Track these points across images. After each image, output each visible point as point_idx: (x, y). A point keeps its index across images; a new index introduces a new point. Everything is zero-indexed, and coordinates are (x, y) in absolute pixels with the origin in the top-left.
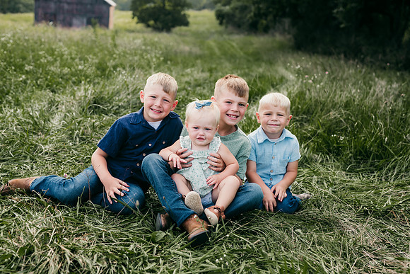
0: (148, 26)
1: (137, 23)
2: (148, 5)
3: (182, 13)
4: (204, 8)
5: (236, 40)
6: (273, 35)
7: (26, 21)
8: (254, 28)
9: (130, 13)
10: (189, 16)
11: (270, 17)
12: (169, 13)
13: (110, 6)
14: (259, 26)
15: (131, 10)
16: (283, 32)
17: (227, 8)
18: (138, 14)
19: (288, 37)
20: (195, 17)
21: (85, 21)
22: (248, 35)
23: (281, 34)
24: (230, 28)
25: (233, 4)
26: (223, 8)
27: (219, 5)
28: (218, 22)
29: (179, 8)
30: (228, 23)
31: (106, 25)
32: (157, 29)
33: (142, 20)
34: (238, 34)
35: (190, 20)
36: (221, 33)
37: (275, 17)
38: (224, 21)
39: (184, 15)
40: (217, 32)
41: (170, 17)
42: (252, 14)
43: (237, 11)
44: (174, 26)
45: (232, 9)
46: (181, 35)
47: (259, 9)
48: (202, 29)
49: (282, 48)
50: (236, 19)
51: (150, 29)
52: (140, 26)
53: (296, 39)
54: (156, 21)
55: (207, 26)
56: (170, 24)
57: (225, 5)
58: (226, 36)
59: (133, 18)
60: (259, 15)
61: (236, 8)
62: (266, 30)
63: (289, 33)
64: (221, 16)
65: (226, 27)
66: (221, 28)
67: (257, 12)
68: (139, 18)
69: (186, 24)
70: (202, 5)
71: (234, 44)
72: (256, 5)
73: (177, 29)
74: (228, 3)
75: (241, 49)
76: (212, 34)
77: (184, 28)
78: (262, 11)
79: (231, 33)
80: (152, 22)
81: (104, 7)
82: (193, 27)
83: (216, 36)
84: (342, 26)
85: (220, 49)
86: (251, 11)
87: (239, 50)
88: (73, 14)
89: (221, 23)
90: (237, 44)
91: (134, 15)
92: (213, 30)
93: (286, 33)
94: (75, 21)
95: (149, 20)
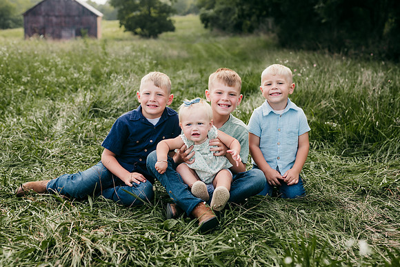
0: (136, 34)
1: (125, 31)
2: (134, 14)
3: (168, 19)
4: (188, 13)
5: (222, 42)
6: (258, 35)
7: (17, 35)
8: (238, 29)
9: (117, 22)
10: (175, 21)
11: (254, 18)
12: (155, 20)
13: (97, 16)
14: (243, 26)
15: (118, 19)
16: (267, 31)
17: (211, 12)
18: (125, 22)
19: (273, 35)
20: (181, 22)
21: (74, 32)
22: (234, 36)
23: (265, 33)
24: (215, 31)
25: (217, 7)
26: (207, 12)
27: (203, 9)
28: (203, 25)
29: (165, 14)
30: (212, 26)
31: (95, 35)
32: (145, 36)
33: (129, 28)
34: (224, 36)
35: (176, 25)
36: (206, 36)
37: (258, 16)
38: (209, 24)
39: (170, 21)
40: (203, 35)
41: (156, 23)
42: (236, 16)
43: (221, 14)
44: (160, 32)
45: (216, 12)
46: (168, 40)
47: (242, 10)
48: (188, 33)
49: (267, 46)
50: (221, 22)
51: (137, 37)
52: (128, 34)
53: (279, 37)
54: (142, 28)
55: (193, 30)
56: (157, 31)
57: (208, 9)
58: (211, 39)
59: (120, 27)
60: (242, 16)
61: (220, 11)
62: (251, 30)
63: (273, 32)
64: (205, 20)
65: (212, 30)
66: (207, 31)
67: (240, 13)
68: (126, 27)
69: (173, 29)
70: (187, 10)
71: (221, 46)
72: (240, 7)
73: (164, 35)
74: (212, 7)
75: (228, 50)
76: (198, 37)
77: (170, 34)
78: (246, 12)
79: (216, 36)
80: (139, 30)
81: (92, 18)
82: (179, 32)
83: (202, 39)
84: (323, 21)
85: (207, 51)
86: (234, 13)
87: (225, 52)
88: (61, 26)
89: (206, 27)
90: (223, 46)
91: (121, 24)
92: (199, 34)
93: (270, 32)
94: (64, 33)
95: (136, 28)
